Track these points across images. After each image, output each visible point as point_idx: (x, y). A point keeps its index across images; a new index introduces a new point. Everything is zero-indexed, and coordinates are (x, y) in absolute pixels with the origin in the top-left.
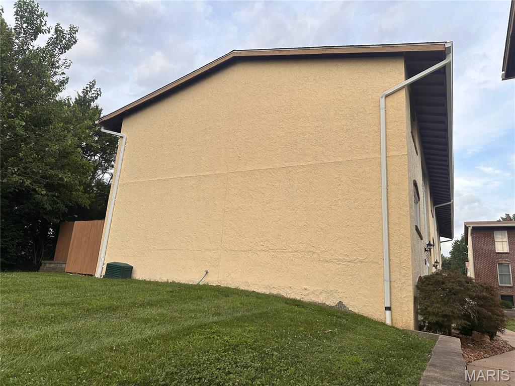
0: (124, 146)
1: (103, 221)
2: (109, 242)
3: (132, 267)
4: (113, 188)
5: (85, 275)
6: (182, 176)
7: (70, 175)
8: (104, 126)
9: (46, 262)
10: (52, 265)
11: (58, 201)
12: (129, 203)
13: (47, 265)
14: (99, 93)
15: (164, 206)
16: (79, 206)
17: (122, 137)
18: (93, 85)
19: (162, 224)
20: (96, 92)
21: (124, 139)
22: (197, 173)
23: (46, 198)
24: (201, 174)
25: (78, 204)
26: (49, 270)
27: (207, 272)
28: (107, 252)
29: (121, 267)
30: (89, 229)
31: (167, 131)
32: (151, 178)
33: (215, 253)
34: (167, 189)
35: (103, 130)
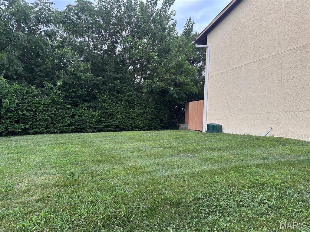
0: (209, 53)
1: (203, 100)
2: (207, 112)
3: (222, 126)
4: (206, 80)
5: (198, 131)
6: (247, 63)
7: (184, 77)
8: (197, 43)
9: (181, 124)
10: (184, 126)
11: (181, 92)
12: (216, 87)
13: (182, 126)
14: (193, 24)
15: (237, 85)
16: (193, 93)
17: (208, 47)
18: (190, 20)
19: (237, 98)
20: (191, 24)
21: (209, 48)
22: (257, 58)
23: (174, 91)
24: (261, 58)
25: (192, 93)
26: (183, 129)
27: (272, 128)
28: (207, 117)
29: (215, 126)
30: (197, 106)
31: (234, 34)
32: (227, 69)
33: (276, 114)
34: (238, 74)
35: (197, 46)
